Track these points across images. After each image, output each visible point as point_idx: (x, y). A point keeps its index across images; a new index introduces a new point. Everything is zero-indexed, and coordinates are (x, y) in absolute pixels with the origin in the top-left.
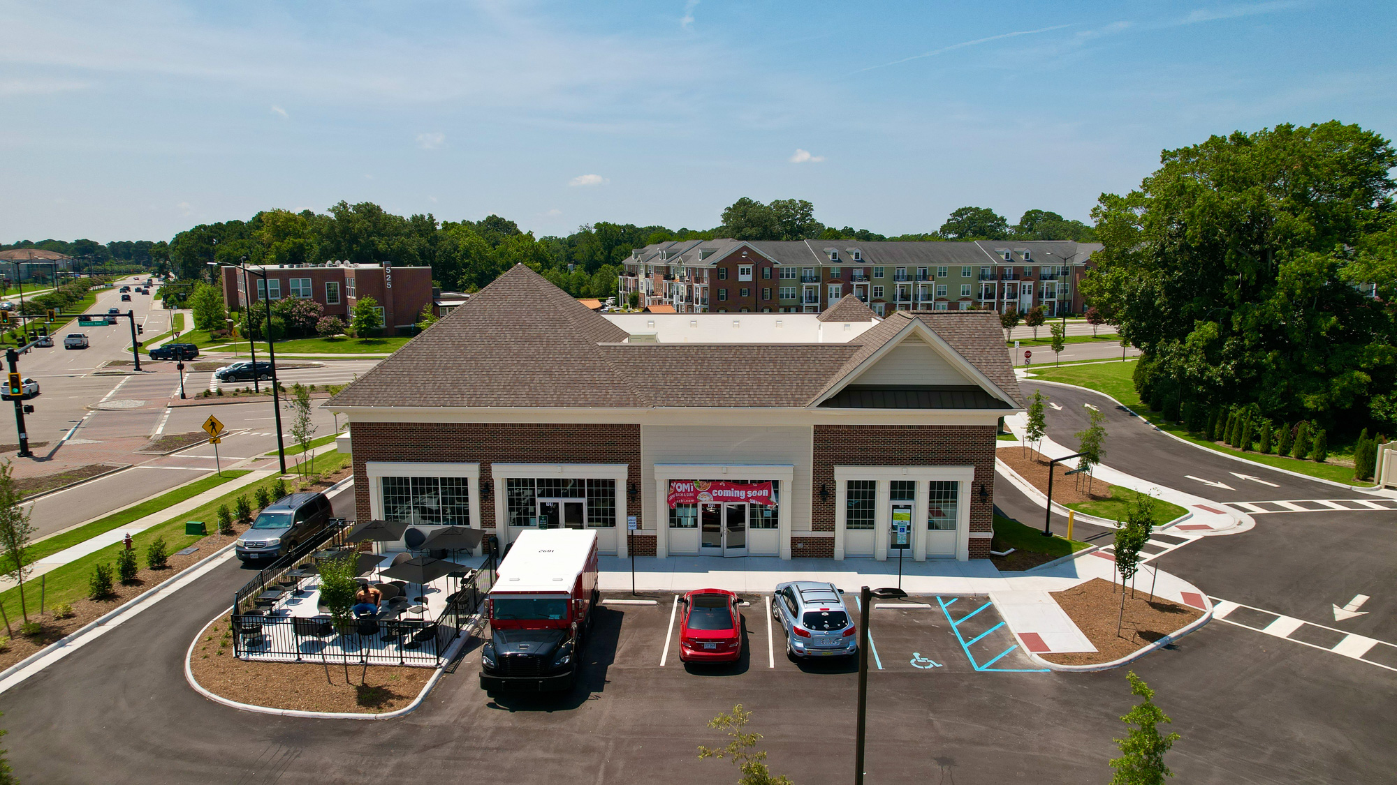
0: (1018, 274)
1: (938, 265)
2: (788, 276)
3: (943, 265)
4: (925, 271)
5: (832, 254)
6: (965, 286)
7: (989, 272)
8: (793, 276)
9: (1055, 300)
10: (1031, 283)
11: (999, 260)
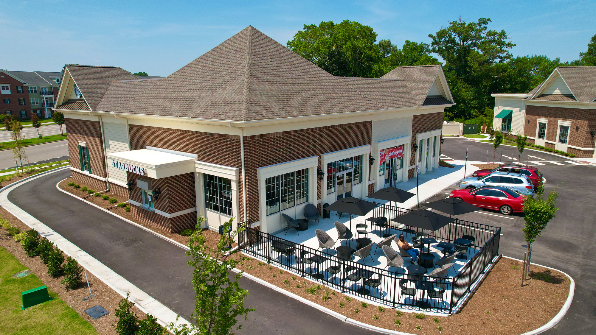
2: (32, 91)
5: (56, 79)
8: (35, 91)
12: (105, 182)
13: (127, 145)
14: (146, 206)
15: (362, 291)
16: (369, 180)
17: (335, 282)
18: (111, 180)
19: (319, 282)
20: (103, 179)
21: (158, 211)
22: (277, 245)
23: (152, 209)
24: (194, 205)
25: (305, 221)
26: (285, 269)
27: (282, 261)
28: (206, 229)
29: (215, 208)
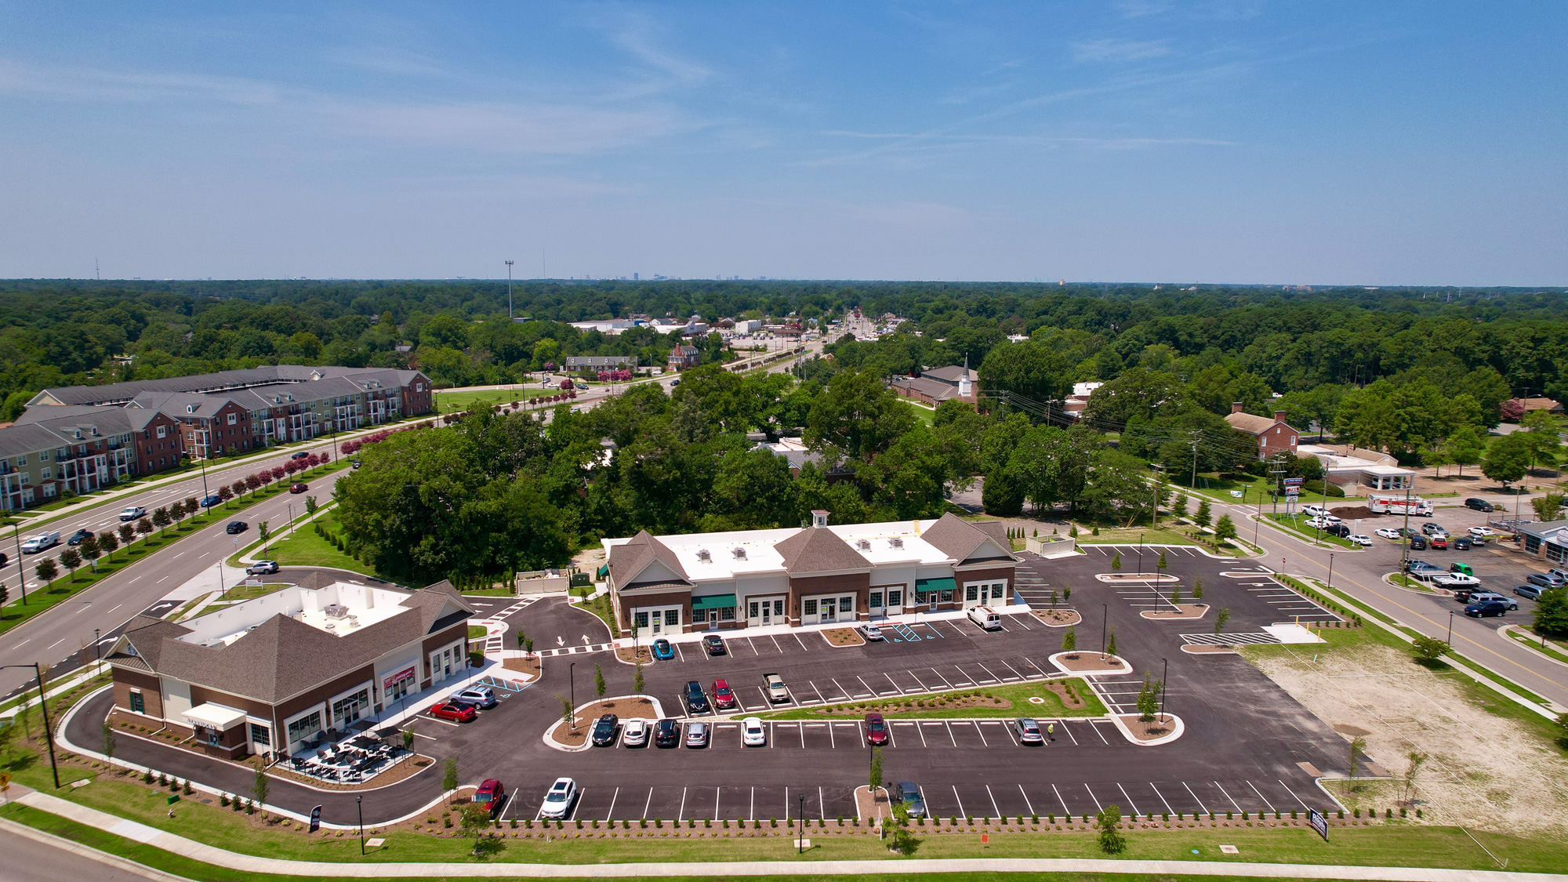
0: (92, 450)
1: (17, 455)
3: (23, 454)
4: (5, 463)
6: (45, 470)
7: (64, 453)
9: (125, 466)
10: (104, 455)
11: (72, 440)
12: (163, 723)
13: (188, 701)
14: (212, 744)
15: (330, 778)
16: (375, 702)
17: (321, 776)
18: (168, 720)
19: (313, 776)
20: (161, 720)
21: (221, 747)
22: (295, 761)
23: (217, 745)
24: (245, 739)
25: (318, 742)
26: (298, 772)
27: (297, 769)
28: (254, 754)
29: (259, 741)
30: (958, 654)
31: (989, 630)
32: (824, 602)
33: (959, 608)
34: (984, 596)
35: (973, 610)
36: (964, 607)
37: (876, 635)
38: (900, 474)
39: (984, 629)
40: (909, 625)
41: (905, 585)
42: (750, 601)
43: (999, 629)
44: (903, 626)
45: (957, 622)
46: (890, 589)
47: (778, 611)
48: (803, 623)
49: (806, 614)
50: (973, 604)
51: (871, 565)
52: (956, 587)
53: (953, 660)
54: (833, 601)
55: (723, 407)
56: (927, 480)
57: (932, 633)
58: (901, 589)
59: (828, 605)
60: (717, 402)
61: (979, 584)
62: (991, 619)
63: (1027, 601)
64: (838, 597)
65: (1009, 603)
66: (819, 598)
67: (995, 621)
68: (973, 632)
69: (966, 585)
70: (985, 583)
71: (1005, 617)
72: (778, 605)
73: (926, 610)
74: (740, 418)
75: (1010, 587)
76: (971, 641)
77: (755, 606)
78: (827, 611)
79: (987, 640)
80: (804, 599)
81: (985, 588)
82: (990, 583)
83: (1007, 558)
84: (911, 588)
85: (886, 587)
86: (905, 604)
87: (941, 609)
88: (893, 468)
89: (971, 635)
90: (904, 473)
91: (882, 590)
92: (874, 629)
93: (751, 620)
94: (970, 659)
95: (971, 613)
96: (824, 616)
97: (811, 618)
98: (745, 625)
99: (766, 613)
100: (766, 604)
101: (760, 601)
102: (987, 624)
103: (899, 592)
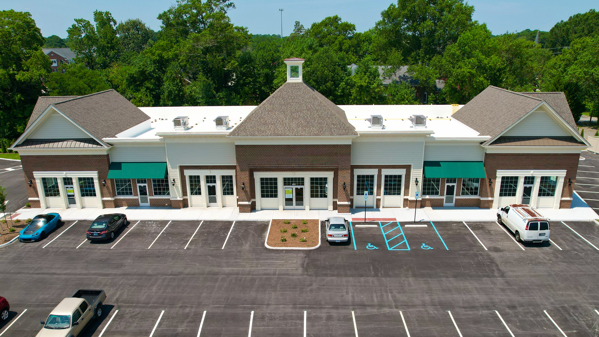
30: (461, 284)
31: (528, 244)
32: (287, 182)
33: (487, 205)
34: (527, 192)
35: (506, 210)
36: (495, 205)
37: (338, 235)
38: (455, 71)
39: (520, 241)
40: (403, 224)
41: (408, 168)
42: (188, 173)
43: (546, 244)
44: (394, 224)
45: (478, 226)
46: (386, 172)
47: (228, 191)
48: (258, 207)
49: (263, 196)
50: (507, 201)
51: (356, 134)
52: (485, 176)
53: (448, 297)
54: (301, 181)
55: (338, 46)
56: (481, 79)
57: (431, 239)
58: (402, 172)
59: (294, 187)
60: (333, 43)
61: (521, 174)
62: (532, 226)
63: (591, 205)
64: (307, 176)
65: (563, 205)
66: (280, 176)
67: (539, 231)
68: (499, 245)
69: (501, 174)
70: (530, 173)
71: (557, 224)
72: (227, 181)
73: (437, 205)
74: (351, 56)
75: (569, 182)
76: (492, 261)
77: (195, 180)
78: (291, 194)
79: (521, 261)
80: (258, 176)
81: (529, 180)
82: (538, 174)
83: (571, 139)
84: (417, 174)
85: (380, 168)
86: (406, 193)
87: (461, 205)
88: (448, 67)
89: (496, 250)
90: (459, 70)
91: (374, 172)
92: (337, 226)
93: (193, 199)
94: (482, 298)
95: (503, 214)
96: (288, 201)
97: (269, 202)
98: (185, 204)
99: (212, 191)
100: (211, 179)
101: (203, 174)
102: (527, 235)
103: (400, 177)
